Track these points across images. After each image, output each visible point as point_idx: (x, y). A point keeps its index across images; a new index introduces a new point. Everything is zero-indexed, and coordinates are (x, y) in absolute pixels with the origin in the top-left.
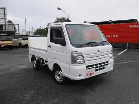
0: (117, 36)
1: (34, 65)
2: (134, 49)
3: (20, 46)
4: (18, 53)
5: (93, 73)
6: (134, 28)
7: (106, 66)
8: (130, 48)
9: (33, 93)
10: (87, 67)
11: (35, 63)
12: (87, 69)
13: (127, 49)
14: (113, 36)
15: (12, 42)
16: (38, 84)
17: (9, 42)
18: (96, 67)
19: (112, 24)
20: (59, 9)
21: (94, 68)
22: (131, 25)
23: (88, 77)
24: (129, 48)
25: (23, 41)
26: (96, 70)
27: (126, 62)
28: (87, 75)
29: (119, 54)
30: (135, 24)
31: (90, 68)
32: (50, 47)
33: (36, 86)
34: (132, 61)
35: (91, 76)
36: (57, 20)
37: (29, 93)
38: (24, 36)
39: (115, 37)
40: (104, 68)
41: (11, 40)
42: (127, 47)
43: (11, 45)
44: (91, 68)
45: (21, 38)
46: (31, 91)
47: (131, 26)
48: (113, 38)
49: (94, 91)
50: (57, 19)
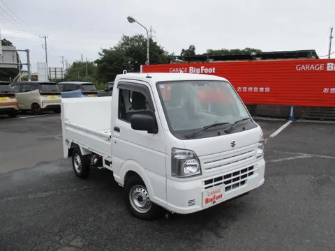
0: (268, 90)
1: (77, 167)
2: (308, 121)
3: (35, 109)
4: (33, 130)
5: (220, 196)
6: (307, 72)
7: (248, 178)
8: (299, 118)
9: (80, 244)
10: (207, 182)
11: (79, 162)
12: (206, 188)
13: (291, 121)
14: (259, 90)
15: (14, 100)
16: (90, 219)
17: (8, 100)
18: (226, 183)
19: (259, 59)
20: (131, 20)
21: (221, 183)
22: (302, 63)
23: (210, 205)
24: (296, 117)
25: (42, 98)
26: (227, 189)
27: (289, 159)
28: (207, 201)
29: (272, 135)
30: (310, 63)
31: (212, 186)
32: (117, 129)
33: (85, 225)
34: (305, 156)
35: (215, 204)
36: (123, 42)
37: (71, 243)
38: (43, 85)
39: (264, 93)
40: (243, 183)
41: (12, 96)
42: (291, 115)
43: (13, 108)
44: (215, 185)
45: (37, 91)
46: (75, 238)
47: (301, 67)
48: (259, 92)
49: (221, 237)
50: (123, 40)
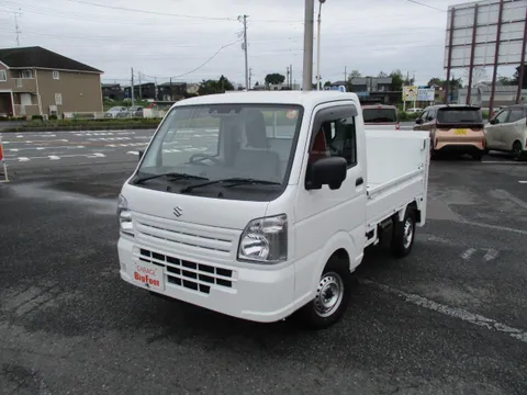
3: (516, 151)
5: (157, 283)
15: (479, 134)
18: (170, 269)
21: (162, 265)
23: (140, 284)
28: (137, 276)
31: (149, 262)
35: (150, 289)
40: (205, 289)
44: (154, 263)
45: (523, 121)
